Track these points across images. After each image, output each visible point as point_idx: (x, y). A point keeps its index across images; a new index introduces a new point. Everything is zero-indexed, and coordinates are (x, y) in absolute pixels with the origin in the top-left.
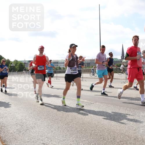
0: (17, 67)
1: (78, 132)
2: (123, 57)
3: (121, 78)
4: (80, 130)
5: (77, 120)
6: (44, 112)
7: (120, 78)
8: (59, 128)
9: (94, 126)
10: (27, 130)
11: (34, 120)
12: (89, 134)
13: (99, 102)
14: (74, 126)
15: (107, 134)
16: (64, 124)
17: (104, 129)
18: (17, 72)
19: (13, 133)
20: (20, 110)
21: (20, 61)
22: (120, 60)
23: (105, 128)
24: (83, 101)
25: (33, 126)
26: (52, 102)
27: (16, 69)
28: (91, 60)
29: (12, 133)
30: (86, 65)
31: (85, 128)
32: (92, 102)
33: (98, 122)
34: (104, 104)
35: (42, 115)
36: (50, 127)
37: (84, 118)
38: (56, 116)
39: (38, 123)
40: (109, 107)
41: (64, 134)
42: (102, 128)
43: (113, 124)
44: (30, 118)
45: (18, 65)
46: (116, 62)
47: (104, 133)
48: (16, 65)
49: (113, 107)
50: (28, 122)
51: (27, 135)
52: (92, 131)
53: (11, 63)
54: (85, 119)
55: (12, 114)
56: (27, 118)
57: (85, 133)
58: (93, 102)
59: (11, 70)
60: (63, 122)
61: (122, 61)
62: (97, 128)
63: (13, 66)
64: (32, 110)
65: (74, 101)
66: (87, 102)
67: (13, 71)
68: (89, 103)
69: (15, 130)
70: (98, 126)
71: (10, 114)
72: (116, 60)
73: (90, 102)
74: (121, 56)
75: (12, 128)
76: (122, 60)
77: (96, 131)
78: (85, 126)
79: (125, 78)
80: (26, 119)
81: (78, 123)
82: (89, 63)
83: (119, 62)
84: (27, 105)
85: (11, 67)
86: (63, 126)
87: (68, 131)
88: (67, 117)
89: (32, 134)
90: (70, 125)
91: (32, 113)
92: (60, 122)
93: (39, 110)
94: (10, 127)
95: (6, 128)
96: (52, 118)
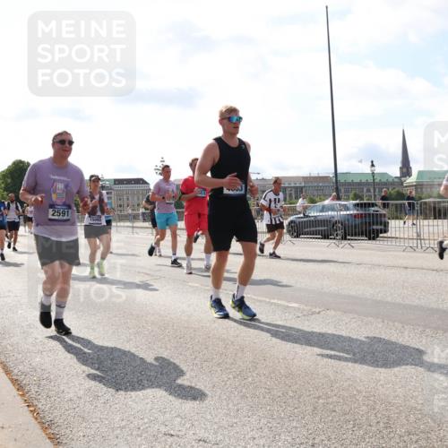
1: (273, 400)
2: (405, 170)
3: (402, 236)
4: (280, 394)
5: (271, 364)
6: (167, 339)
7: (398, 236)
9: (323, 385)
11: (139, 363)
12: (310, 408)
13: (335, 310)
14: (260, 382)
15: (364, 408)
16: (231, 376)
17: (355, 393)
19: (75, 398)
20: (94, 330)
22: (396, 180)
23: (359, 392)
24: (286, 304)
25: (135, 380)
26: (189, 306)
28: (306, 179)
29: (71, 400)
30: (290, 195)
31: (294, 388)
32: (314, 310)
33: (336, 372)
34: (351, 316)
35: (161, 348)
37: (293, 359)
38: (205, 351)
39: (150, 371)
40: (367, 324)
41: (230, 406)
42: (348, 389)
43: (382, 378)
46: (385, 184)
47: (356, 405)
49: (380, 326)
50: (121, 366)
51: (117, 406)
52: (319, 398)
54: (295, 361)
57: (296, 406)
58: (317, 311)
60: (227, 369)
61: (402, 183)
62: (332, 391)
64: (130, 331)
65: (258, 304)
66: (299, 309)
68: (305, 313)
69: (82, 392)
70: (337, 385)
72: (384, 180)
73: (309, 308)
74: (400, 165)
75: (72, 385)
76: (403, 179)
77: (331, 400)
78: (296, 384)
79: (415, 235)
80: (112, 360)
81: (274, 372)
82: (302, 188)
83: (393, 184)
84: (115, 316)
86: (228, 383)
87: (244, 397)
88: (240, 355)
89: (134, 405)
90: (250, 379)
91: (131, 340)
92: (219, 369)
93: (152, 331)
94: (64, 381)
95: (53, 384)
96: (193, 357)
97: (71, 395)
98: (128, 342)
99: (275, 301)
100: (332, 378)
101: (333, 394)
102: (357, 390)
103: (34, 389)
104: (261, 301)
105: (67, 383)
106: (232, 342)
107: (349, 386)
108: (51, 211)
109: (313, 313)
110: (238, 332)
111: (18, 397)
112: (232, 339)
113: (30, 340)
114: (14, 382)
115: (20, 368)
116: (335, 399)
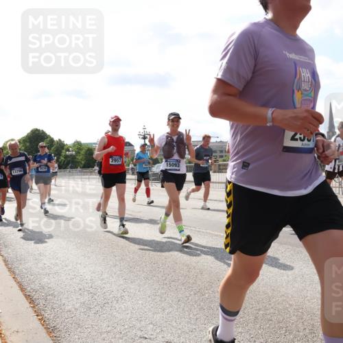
0: (79, 158)
6: (144, 264)
8: (179, 301)
9: (263, 300)
10: (106, 305)
11: (122, 282)
12: (252, 318)
15: (294, 318)
16: (192, 293)
17: (288, 306)
18: (79, 169)
19: (73, 310)
20: (89, 258)
21: (87, 144)
23: (291, 305)
25: (119, 295)
27: (78, 162)
29: (70, 311)
33: (274, 290)
34: (287, 246)
35: (140, 271)
36: (158, 298)
38: (173, 274)
39: (130, 288)
40: (298, 253)
41: (191, 316)
42: (282, 303)
43: (309, 295)
44: (113, 277)
45: (82, 152)
47: (288, 315)
48: (78, 153)
50: (108, 285)
51: (105, 315)
52: (259, 310)
53: (66, 147)
55: (70, 267)
56: (105, 276)
59: (68, 164)
60: (189, 287)
62: (270, 304)
63: (71, 155)
64: (117, 258)
67: (71, 168)
69: (78, 305)
70: (274, 300)
71: (66, 266)
75: (71, 299)
77: (268, 312)
80: (103, 279)
84: (105, 247)
85: (66, 157)
86: (190, 298)
87: (202, 309)
88: (199, 276)
89: (118, 315)
90: (207, 295)
91: (117, 265)
92: (183, 288)
93: (133, 258)
94: (65, 296)
95: (56, 299)
96: (164, 278)
97: (70, 307)
100: (270, 295)
101: (270, 307)
102: (289, 304)
103: (42, 302)
104: (216, 235)
105: (67, 298)
106: (194, 267)
107: (283, 301)
111: (30, 309)
112: (194, 264)
113: (40, 265)
114: (28, 297)
115: (32, 286)
116: (272, 310)
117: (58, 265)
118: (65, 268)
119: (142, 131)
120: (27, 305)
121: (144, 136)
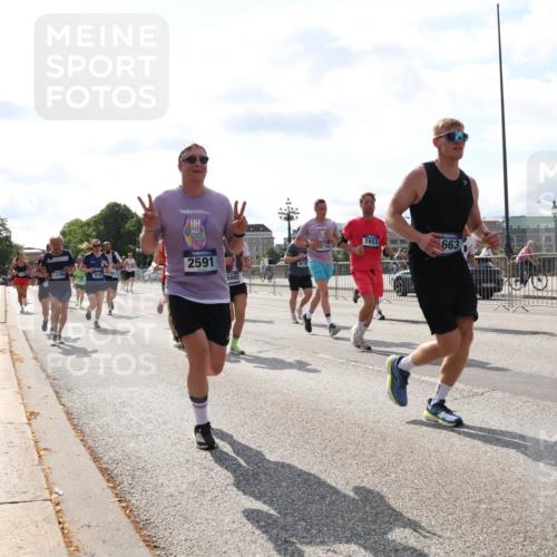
1: (422, 502)
4: (430, 495)
5: (420, 458)
6: (290, 423)
9: (485, 485)
12: (468, 515)
13: (503, 391)
14: (406, 479)
16: (369, 472)
17: (527, 497)
19: (177, 494)
29: (171, 496)
31: (449, 488)
32: (475, 390)
33: (503, 470)
34: (524, 398)
35: (283, 434)
37: (449, 451)
38: (338, 439)
40: (544, 409)
41: (368, 509)
42: (518, 492)
51: (227, 504)
52: (480, 501)
54: (451, 454)
55: (170, 426)
57: (451, 511)
58: (480, 391)
60: (364, 462)
62: (497, 493)
64: (246, 413)
66: (457, 389)
68: (465, 394)
69: (184, 486)
70: (504, 486)
71: (165, 423)
73: (470, 387)
75: (173, 476)
77: (495, 505)
78: (451, 484)
84: (227, 394)
88: (380, 445)
90: (393, 476)
91: (246, 423)
92: (354, 463)
93: (272, 413)
94: (164, 472)
95: (149, 475)
96: (323, 446)
97: (171, 490)
98: (242, 426)
99: (427, 378)
100: (498, 477)
101: (498, 497)
103: (127, 481)
105: (166, 475)
106: (372, 430)
108: (186, 261)
109: (475, 394)
110: (378, 417)
111: (109, 491)
112: (372, 425)
113: (123, 421)
114: (104, 471)
115: (112, 454)
116: (501, 504)
117: (151, 422)
118: (163, 427)
119: (285, 207)
120: (104, 484)
121: (288, 215)
